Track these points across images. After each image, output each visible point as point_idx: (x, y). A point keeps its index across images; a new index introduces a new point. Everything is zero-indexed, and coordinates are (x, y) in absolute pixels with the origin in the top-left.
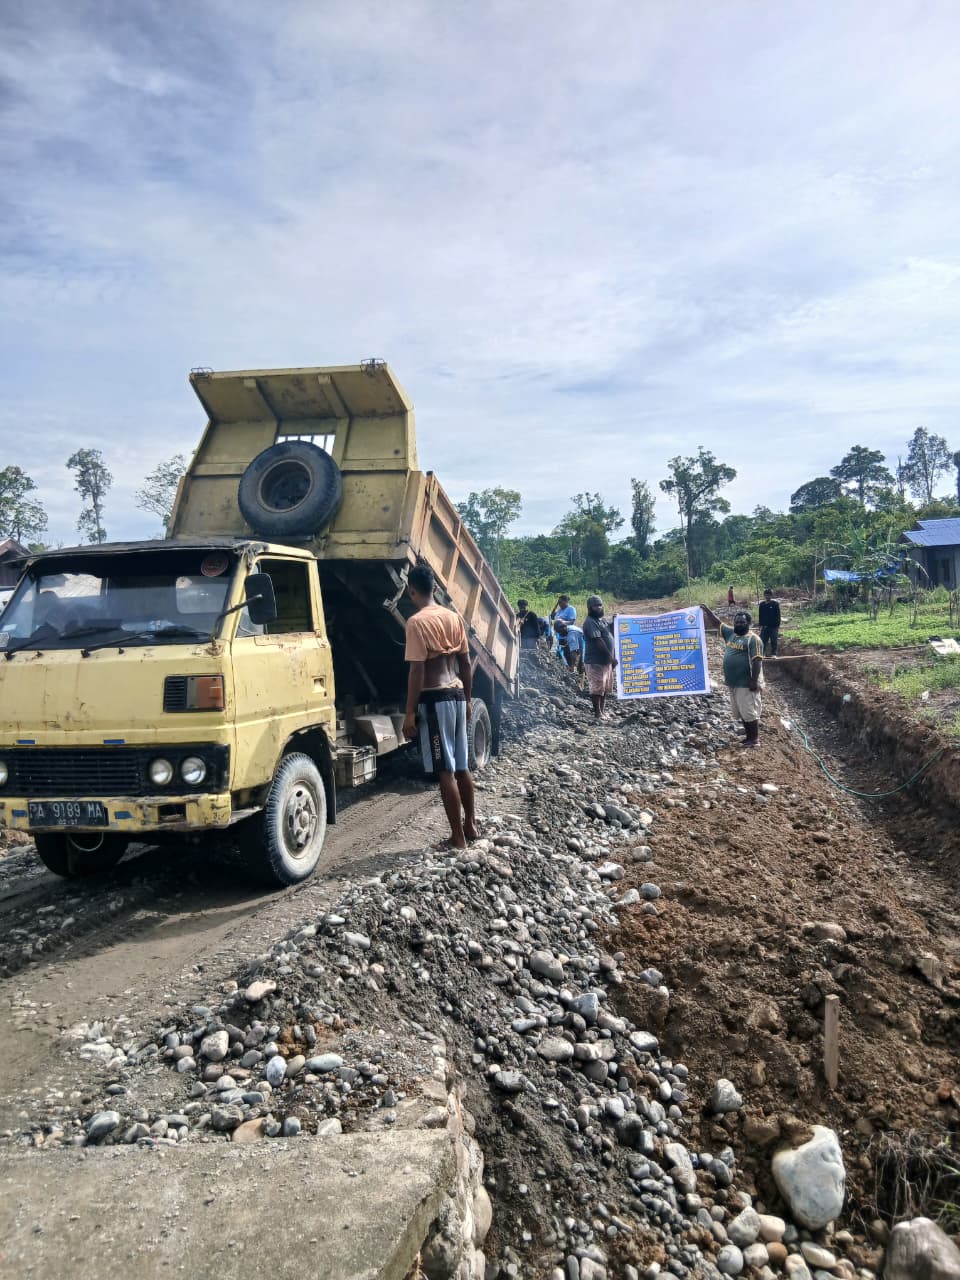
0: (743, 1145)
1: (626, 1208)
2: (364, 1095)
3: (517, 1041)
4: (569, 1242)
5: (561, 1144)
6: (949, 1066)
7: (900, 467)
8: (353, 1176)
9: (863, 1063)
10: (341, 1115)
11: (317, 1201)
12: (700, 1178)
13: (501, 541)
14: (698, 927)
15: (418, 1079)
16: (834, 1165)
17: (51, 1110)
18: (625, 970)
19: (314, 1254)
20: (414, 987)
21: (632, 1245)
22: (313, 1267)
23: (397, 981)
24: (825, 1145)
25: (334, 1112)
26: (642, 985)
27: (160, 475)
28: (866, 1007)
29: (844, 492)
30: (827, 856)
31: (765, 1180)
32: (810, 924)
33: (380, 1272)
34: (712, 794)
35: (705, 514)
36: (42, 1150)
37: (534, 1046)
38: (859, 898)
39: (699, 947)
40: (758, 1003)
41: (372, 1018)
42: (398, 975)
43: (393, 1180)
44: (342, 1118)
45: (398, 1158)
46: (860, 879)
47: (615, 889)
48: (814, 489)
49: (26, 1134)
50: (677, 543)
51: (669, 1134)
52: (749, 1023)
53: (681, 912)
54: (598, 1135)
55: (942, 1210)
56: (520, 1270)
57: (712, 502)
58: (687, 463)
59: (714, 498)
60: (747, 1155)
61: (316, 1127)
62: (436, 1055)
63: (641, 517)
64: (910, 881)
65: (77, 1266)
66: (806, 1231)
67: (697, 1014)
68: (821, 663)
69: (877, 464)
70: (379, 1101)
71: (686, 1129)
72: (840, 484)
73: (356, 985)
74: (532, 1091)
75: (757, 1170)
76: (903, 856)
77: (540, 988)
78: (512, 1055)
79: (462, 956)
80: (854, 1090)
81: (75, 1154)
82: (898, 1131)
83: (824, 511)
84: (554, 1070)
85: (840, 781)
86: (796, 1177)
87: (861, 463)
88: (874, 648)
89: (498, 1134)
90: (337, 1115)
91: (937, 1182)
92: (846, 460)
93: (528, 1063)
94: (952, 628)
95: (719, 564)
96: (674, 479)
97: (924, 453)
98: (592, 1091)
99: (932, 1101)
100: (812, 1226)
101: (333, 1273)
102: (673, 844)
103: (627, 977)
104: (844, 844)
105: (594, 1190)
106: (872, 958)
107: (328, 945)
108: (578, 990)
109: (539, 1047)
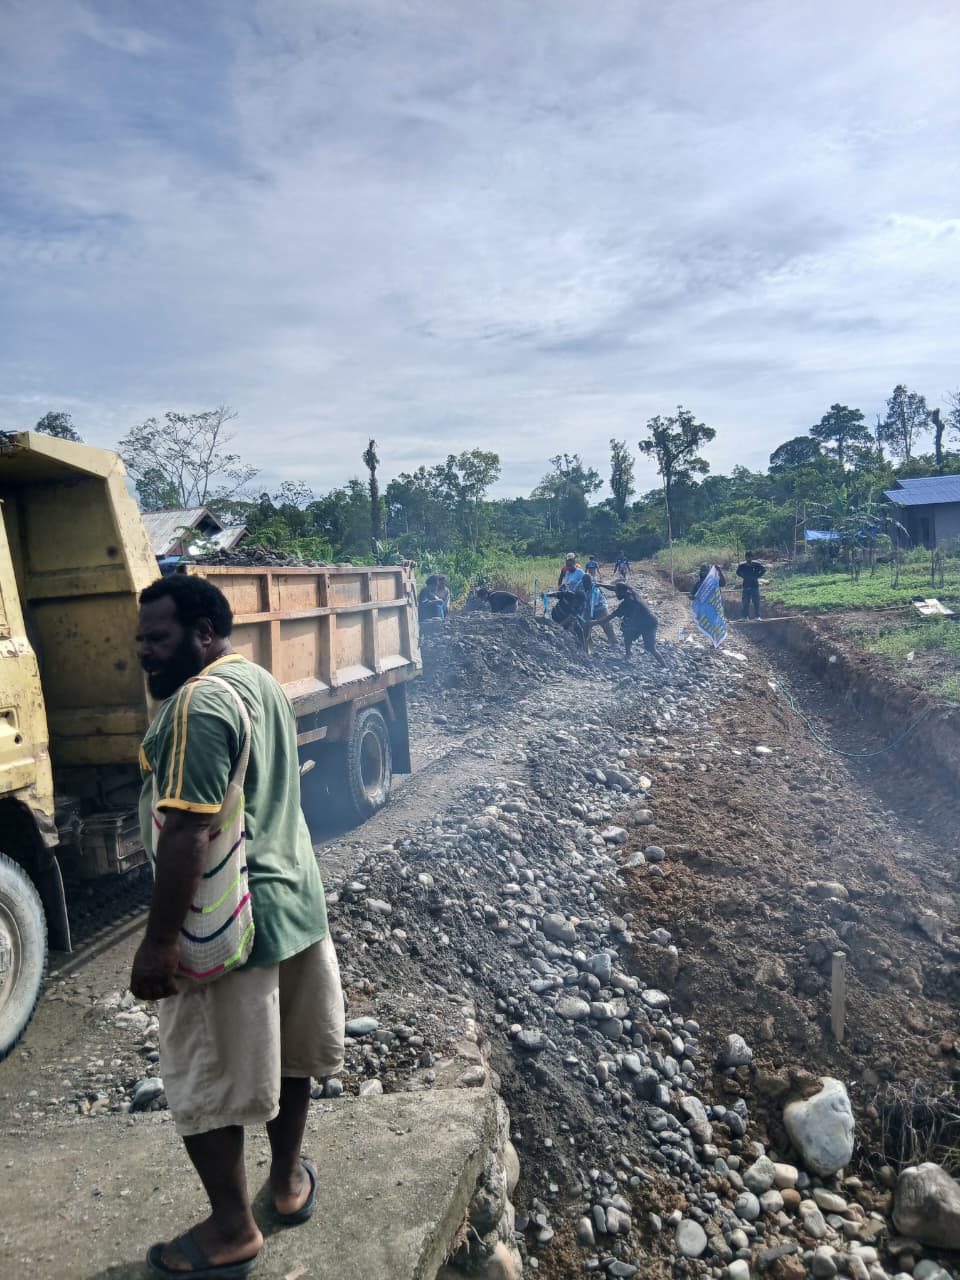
0: (755, 1097)
1: (647, 1159)
2: (402, 1056)
3: (535, 1001)
4: (594, 1193)
5: (582, 1099)
6: (951, 1018)
7: (879, 426)
8: (401, 1134)
9: (868, 1016)
10: (381, 1076)
11: (366, 1158)
12: (715, 1129)
13: (479, 504)
14: (703, 887)
15: (453, 1040)
16: (845, 1114)
17: (94, 1078)
18: (634, 930)
19: (372, 1210)
20: (435, 951)
21: (654, 1194)
22: (372, 1222)
23: (419, 945)
24: (835, 1096)
25: (374, 1073)
26: (651, 945)
27: (133, 440)
28: (870, 962)
29: (823, 451)
30: (824, 816)
31: (777, 1130)
32: (812, 884)
33: (436, 1225)
34: (707, 757)
35: (684, 475)
36: (90, 1116)
37: (552, 1006)
38: (857, 857)
39: (706, 907)
40: (766, 960)
41: (398, 982)
42: (420, 939)
43: (440, 1138)
44: (382, 1078)
45: (442, 1116)
46: (857, 839)
47: (620, 851)
48: (793, 447)
49: (72, 1102)
50: (656, 505)
51: (684, 1087)
52: (757, 980)
53: (686, 873)
54: (617, 1089)
55: (947, 1155)
56: (549, 1220)
57: (690, 463)
58: (666, 422)
59: (693, 458)
60: (758, 1106)
61: (357, 1088)
62: (466, 1016)
63: (620, 478)
64: (900, 839)
65: (142, 1227)
66: (816, 1178)
67: (707, 971)
68: (805, 624)
69: (857, 423)
70: (417, 1061)
71: (699, 1082)
72: (819, 444)
73: (381, 950)
74: (553, 1049)
75: (768, 1121)
76: (892, 815)
77: (555, 949)
78: (531, 1014)
79: (479, 919)
80: (860, 1042)
81: (123, 1120)
82: (903, 1082)
83: (804, 471)
84: (572, 1028)
85: (827, 742)
86: (807, 1127)
87: (841, 421)
88: (857, 609)
89: (522, 1090)
90: (377, 1076)
91: (941, 1130)
92: (826, 419)
93: (547, 1022)
94: (934, 587)
95: (697, 525)
96: (653, 440)
97: (905, 410)
98: (609, 1048)
99: (935, 1052)
100: (825, 1173)
101: (392, 1227)
102: (673, 807)
103: (637, 938)
104: (840, 805)
105: (616, 1142)
106: (875, 915)
107: (352, 912)
108: (591, 951)
109: (557, 1006)
